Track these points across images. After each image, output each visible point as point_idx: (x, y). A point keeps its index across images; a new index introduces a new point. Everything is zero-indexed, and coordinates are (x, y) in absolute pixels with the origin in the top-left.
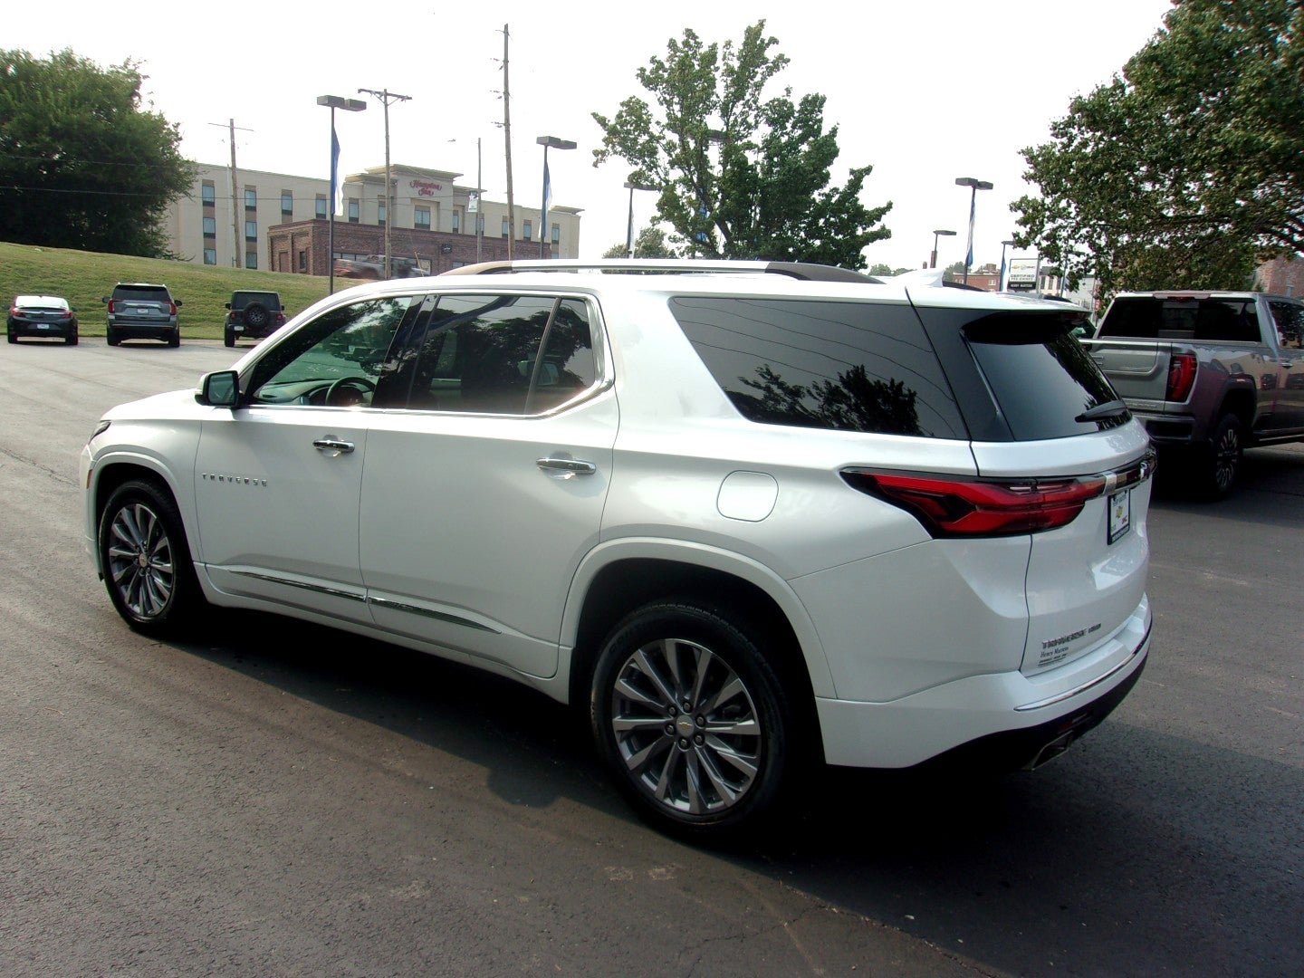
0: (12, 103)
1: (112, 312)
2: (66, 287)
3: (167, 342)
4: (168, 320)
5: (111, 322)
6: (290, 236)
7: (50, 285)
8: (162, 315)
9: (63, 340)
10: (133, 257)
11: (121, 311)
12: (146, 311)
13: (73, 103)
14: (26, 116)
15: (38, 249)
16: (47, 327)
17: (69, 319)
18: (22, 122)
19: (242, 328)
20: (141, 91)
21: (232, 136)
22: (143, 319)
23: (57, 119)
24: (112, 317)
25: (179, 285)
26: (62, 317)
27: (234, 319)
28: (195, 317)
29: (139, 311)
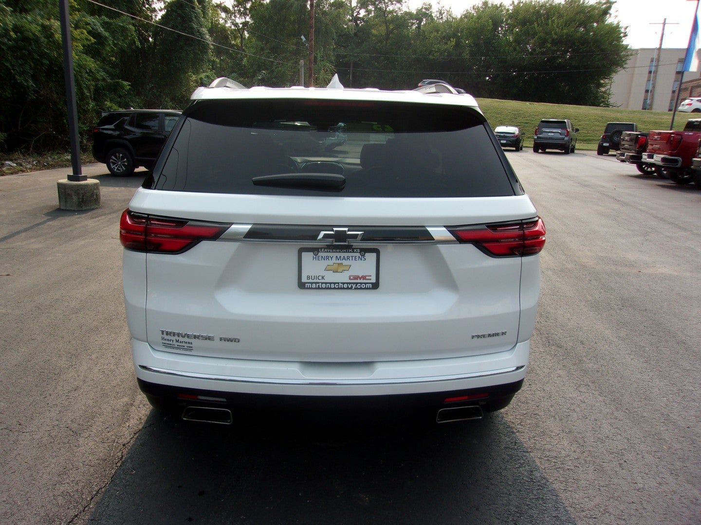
0: (537, 29)
1: (536, 135)
2: (533, 122)
3: (563, 151)
4: (563, 139)
5: (535, 140)
6: (690, 88)
7: (526, 121)
8: (561, 136)
9: (514, 149)
10: (575, 106)
11: (540, 134)
12: (553, 134)
13: (566, 24)
14: (542, 34)
15: (528, 103)
16: (505, 142)
17: (516, 138)
18: (540, 38)
19: (608, 144)
20: (611, 11)
21: (663, 29)
22: (551, 138)
23: (556, 34)
24: (536, 137)
25: (593, 120)
26: (512, 137)
27: (604, 139)
28: (595, 138)
29: (549, 134)
